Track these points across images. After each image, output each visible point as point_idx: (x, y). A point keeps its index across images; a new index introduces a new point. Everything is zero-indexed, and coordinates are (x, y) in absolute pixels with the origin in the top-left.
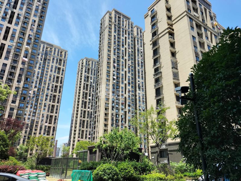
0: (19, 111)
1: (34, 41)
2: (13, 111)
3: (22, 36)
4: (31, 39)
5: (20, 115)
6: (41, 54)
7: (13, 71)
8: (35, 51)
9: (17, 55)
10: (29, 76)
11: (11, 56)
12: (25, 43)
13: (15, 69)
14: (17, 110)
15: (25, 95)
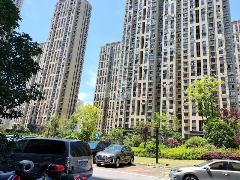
0: (232, 100)
1: (224, 26)
2: (226, 100)
3: (212, 28)
4: (221, 25)
5: (235, 104)
6: (235, 36)
7: (213, 63)
8: (229, 35)
9: (212, 48)
10: (230, 63)
11: (208, 50)
12: (216, 32)
13: (215, 61)
14: (230, 99)
15: (233, 83)
